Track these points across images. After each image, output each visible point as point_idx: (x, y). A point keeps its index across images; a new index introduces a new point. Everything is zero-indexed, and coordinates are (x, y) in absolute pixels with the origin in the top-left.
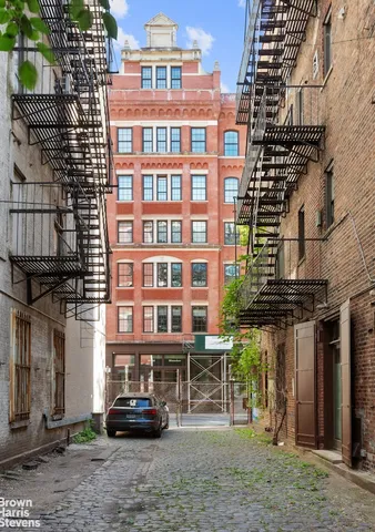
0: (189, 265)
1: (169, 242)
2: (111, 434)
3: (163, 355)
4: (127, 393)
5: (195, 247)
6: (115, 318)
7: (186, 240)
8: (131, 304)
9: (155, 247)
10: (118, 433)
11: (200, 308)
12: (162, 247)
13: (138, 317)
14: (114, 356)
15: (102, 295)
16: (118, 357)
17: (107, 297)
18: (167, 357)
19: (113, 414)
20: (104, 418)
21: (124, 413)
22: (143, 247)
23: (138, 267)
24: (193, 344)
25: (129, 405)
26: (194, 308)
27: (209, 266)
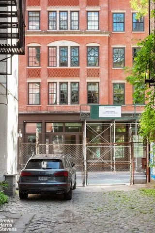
0: (85, 48)
1: (69, 30)
2: (23, 197)
3: (64, 123)
4: (38, 156)
5: (90, 33)
6: (25, 92)
7: (82, 27)
8: (39, 80)
9: (58, 33)
10: (29, 195)
11: (94, 84)
12: (63, 33)
13: (44, 91)
14: (25, 124)
15: (15, 42)
16: (28, 125)
17: (20, 45)
18: (67, 125)
19: (25, 176)
20: (17, 179)
21: (36, 176)
22: (48, 33)
23: (44, 50)
24: (89, 114)
25: (40, 167)
26: (89, 84)
27: (101, 49)
